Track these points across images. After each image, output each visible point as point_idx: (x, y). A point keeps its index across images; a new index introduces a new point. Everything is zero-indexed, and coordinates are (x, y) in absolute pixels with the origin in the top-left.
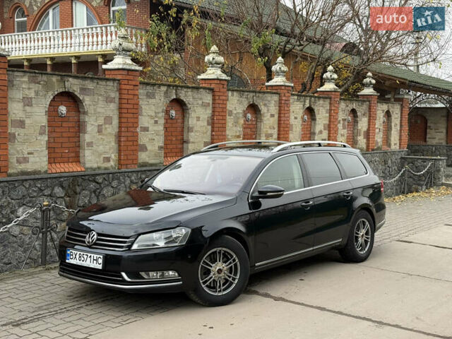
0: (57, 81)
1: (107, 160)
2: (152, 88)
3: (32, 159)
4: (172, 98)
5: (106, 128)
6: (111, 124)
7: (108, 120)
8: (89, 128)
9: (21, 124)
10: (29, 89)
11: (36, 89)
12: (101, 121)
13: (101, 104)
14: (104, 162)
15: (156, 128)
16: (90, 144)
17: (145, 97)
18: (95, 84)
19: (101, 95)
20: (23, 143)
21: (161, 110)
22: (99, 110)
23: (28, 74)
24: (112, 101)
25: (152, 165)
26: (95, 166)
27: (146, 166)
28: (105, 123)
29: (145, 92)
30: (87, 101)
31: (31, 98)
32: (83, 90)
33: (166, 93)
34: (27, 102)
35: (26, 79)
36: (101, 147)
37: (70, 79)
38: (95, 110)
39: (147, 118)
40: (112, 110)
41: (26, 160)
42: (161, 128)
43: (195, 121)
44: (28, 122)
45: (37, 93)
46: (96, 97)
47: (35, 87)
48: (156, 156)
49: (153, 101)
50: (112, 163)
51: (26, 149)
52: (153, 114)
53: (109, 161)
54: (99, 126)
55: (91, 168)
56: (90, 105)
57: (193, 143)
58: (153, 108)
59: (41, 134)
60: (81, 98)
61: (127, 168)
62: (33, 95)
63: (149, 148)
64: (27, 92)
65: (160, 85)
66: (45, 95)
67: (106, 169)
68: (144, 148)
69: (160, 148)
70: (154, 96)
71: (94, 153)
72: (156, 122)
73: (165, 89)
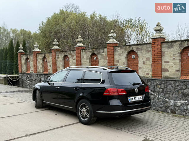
0: (128, 47)
1: (148, 74)
2: (171, 44)
4: (185, 46)
5: (147, 62)
6: (149, 60)
7: (148, 59)
8: (140, 62)
9: (118, 61)
10: (120, 51)
11: (122, 51)
12: (145, 59)
13: (144, 53)
14: (146, 75)
15: (174, 61)
16: (141, 68)
17: (167, 48)
18: (142, 46)
19: (144, 50)
21: (177, 53)
22: (143, 55)
23: (120, 47)
24: (149, 51)
25: (171, 78)
27: (168, 78)
28: (146, 60)
29: (167, 46)
30: (139, 53)
31: (121, 54)
32: (137, 49)
33: (180, 45)
34: (120, 55)
35: (119, 48)
36: (145, 69)
37: (133, 46)
38: (142, 56)
39: (168, 57)
40: (149, 55)
42: (178, 61)
44: (120, 61)
45: (122, 52)
46: (142, 51)
47: (122, 50)
48: (174, 74)
49: (172, 49)
52: (172, 55)
53: (149, 75)
54: (144, 61)
56: (140, 54)
58: (172, 52)
59: (124, 64)
60: (136, 52)
61: (155, 78)
62: (121, 53)
63: (169, 70)
64: (120, 52)
66: (125, 52)
67: (147, 77)
68: (166, 70)
69: (177, 71)
70: (172, 47)
71: (142, 71)
72: (174, 59)
73: (180, 43)
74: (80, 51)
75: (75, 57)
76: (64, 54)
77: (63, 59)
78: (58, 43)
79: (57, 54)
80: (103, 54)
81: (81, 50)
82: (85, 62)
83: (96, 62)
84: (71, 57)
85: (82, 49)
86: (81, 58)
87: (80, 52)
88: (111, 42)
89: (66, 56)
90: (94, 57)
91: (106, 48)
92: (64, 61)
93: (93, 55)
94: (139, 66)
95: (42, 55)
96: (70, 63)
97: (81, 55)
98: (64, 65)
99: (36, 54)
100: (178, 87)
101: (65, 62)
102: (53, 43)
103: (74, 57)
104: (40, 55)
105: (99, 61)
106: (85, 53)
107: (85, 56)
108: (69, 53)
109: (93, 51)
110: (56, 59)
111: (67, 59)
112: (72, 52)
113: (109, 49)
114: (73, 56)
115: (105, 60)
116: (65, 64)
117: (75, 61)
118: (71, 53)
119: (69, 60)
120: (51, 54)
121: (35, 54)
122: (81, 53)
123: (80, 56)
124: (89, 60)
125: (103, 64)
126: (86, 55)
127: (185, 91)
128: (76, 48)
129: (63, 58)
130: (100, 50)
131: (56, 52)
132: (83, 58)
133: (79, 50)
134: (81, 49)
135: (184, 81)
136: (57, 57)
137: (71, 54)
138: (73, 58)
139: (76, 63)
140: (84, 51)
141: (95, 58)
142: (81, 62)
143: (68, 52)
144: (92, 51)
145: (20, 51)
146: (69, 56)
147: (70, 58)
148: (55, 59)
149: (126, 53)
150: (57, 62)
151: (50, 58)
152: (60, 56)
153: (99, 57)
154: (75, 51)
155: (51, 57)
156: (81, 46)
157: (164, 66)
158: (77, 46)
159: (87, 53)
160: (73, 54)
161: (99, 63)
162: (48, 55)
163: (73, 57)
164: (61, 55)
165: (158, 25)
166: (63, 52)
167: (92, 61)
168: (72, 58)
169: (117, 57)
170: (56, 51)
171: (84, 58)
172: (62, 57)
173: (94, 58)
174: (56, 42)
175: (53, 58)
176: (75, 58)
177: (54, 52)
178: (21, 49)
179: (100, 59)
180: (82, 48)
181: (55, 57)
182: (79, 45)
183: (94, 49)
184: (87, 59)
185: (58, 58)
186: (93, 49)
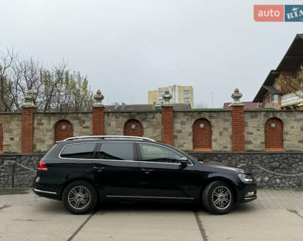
0: (197, 114)
1: (226, 147)
2: (254, 113)
3: (185, 145)
4: (270, 117)
5: (224, 133)
6: (228, 131)
7: (226, 129)
8: (214, 133)
12: (221, 130)
14: (224, 148)
15: (259, 133)
16: (215, 140)
17: (249, 118)
19: (221, 118)
20: (181, 139)
21: (262, 124)
22: (219, 125)
24: (228, 120)
25: (256, 151)
26: (218, 150)
27: (252, 151)
28: (223, 131)
29: (250, 115)
30: (213, 121)
32: (210, 117)
33: (265, 116)
34: (183, 123)
35: (182, 115)
36: (222, 142)
37: (204, 113)
38: (217, 125)
39: (251, 128)
40: (228, 125)
41: (182, 146)
42: (263, 133)
43: (289, 129)
44: (183, 131)
45: (187, 119)
46: (218, 120)
47: (186, 117)
48: (259, 147)
49: (256, 119)
50: (228, 149)
51: (182, 142)
52: (256, 126)
54: (220, 132)
55: (216, 151)
56: (214, 123)
57: (289, 140)
58: (256, 123)
59: (189, 136)
60: (210, 120)
61: (237, 152)
62: (185, 120)
63: (254, 142)
64: (182, 119)
65: (260, 112)
66: (191, 120)
67: (225, 151)
68: (250, 143)
69: (262, 143)
70: (256, 117)
71: (217, 144)
72: (258, 130)
73: (264, 113)
75: (89, 123)
76: (58, 118)
79: (38, 118)
80: (151, 120)
82: (114, 132)
84: (77, 124)
86: (103, 125)
87: (104, 116)
91: (160, 113)
93: (131, 121)
94: (213, 137)
96: (74, 133)
97: (103, 120)
98: (53, 136)
100: (266, 161)
101: (56, 132)
103: (86, 123)
105: (144, 130)
106: (114, 117)
107: (115, 122)
108: (72, 117)
109: (132, 116)
110: (33, 126)
111: (64, 127)
112: (80, 115)
113: (166, 114)
114: (84, 122)
115: (155, 129)
117: (88, 130)
118: (77, 116)
126: (117, 121)
127: (274, 164)
130: (146, 115)
131: (34, 113)
132: (109, 125)
134: (104, 111)
135: (272, 154)
136: (36, 122)
137: (78, 119)
138: (84, 125)
140: (111, 114)
141: (133, 126)
143: (70, 115)
144: (129, 116)
146: (72, 121)
147: (75, 125)
148: (31, 127)
149: (194, 121)
150: (36, 131)
151: (12, 123)
152: (44, 122)
154: (90, 115)
155: (18, 123)
157: (248, 138)
159: (118, 118)
160: (85, 118)
161: (144, 133)
162: (5, 118)
164: (50, 119)
165: (237, 91)
166: (57, 114)
168: (81, 126)
169: (178, 126)
171: (112, 125)
172: (53, 122)
173: (131, 126)
175: (26, 124)
176: (90, 125)
177: (27, 113)
179: (146, 128)
181: (29, 122)
183: (134, 114)
184: (118, 127)
185: (41, 124)
186: (132, 114)
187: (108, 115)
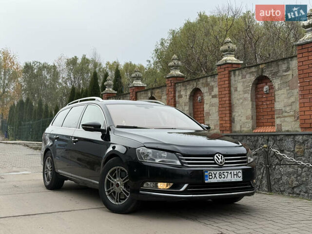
74: (227, 75)
75: (216, 91)
76: (192, 86)
77: (189, 99)
78: (180, 62)
79: (178, 89)
80: (286, 74)
81: (230, 72)
82: (242, 101)
83: (269, 99)
84: (207, 92)
85: (232, 68)
86: (230, 90)
87: (229, 77)
88: (308, 39)
89: (196, 92)
90: (262, 85)
91: (295, 58)
92: (192, 103)
93: (261, 80)
95: (147, 94)
96: (205, 105)
97: (230, 83)
99: (136, 93)
101: (194, 106)
102: (169, 65)
104: (144, 95)
105: (276, 93)
106: (240, 77)
107: (242, 84)
108: (203, 83)
109: (260, 71)
110: (175, 99)
111: (199, 97)
112: (209, 79)
113: (302, 59)
114: (211, 89)
115: (292, 89)
116: (196, 110)
117: (216, 100)
118: (207, 81)
119: (202, 99)
120: (165, 89)
121: (134, 93)
122: (230, 80)
123: (227, 85)
124: (251, 94)
125: (286, 100)
126: (243, 82)
128: (219, 67)
129: (190, 96)
130: (278, 66)
131: (175, 84)
132: (236, 90)
133: (227, 72)
134: (230, 69)
136: (177, 94)
137: (207, 85)
138: (213, 94)
139: (218, 104)
140: (237, 72)
141: (266, 88)
142: (230, 100)
143: (201, 81)
144: (257, 72)
145: (106, 89)
146: (202, 89)
147: (205, 94)
148: (173, 100)
151: (163, 98)
152: (183, 93)
153: (276, 83)
154: (217, 77)
155: (165, 97)
156: (230, 62)
158: (220, 63)
159: (245, 77)
160: (213, 83)
161: (277, 100)
162: (158, 92)
163: (213, 91)
164: (186, 89)
166: (191, 82)
167: (259, 96)
168: (210, 94)
170: (175, 82)
171: (238, 89)
172: (189, 93)
173: (263, 88)
174: (176, 62)
175: (170, 98)
176: (217, 93)
177: (170, 85)
178: (109, 86)
179: (279, 89)
180: (234, 66)
181: (172, 95)
182: (226, 61)
183: (263, 66)
184: (245, 92)
185: (180, 96)
186: (261, 66)
187: (235, 75)
